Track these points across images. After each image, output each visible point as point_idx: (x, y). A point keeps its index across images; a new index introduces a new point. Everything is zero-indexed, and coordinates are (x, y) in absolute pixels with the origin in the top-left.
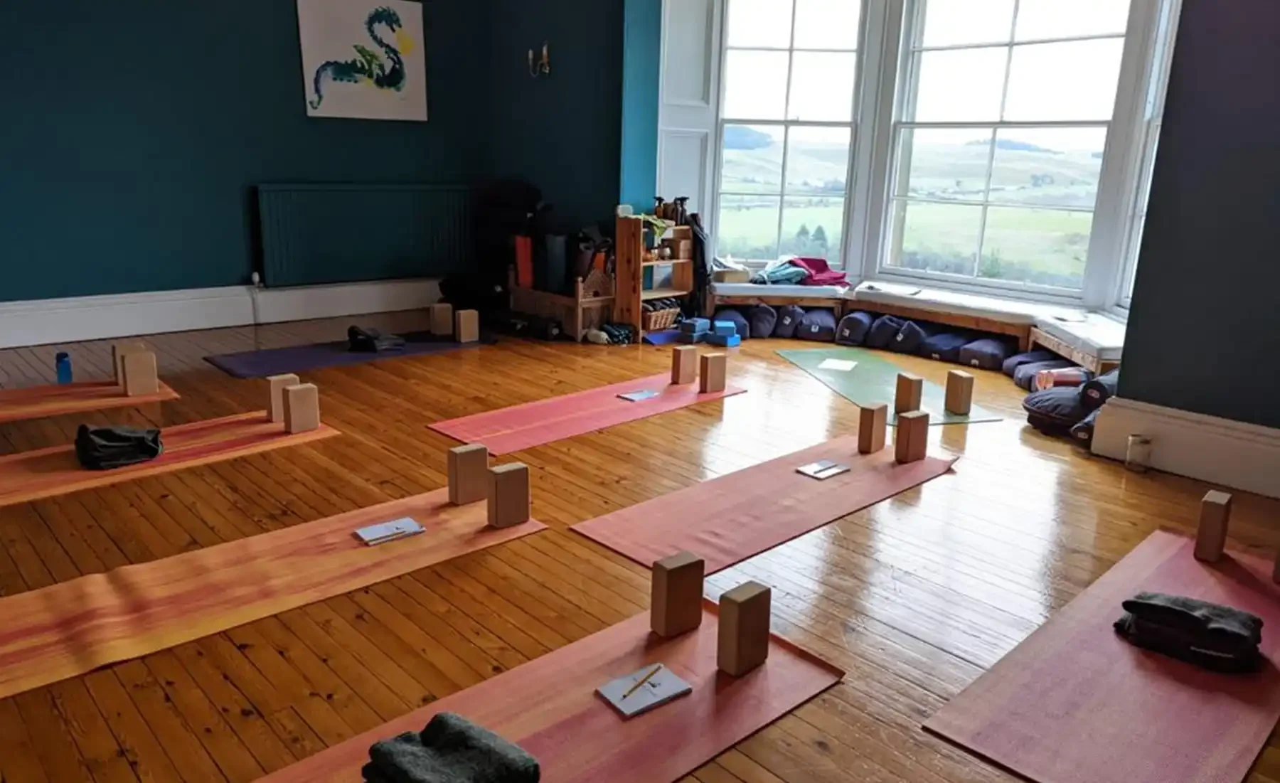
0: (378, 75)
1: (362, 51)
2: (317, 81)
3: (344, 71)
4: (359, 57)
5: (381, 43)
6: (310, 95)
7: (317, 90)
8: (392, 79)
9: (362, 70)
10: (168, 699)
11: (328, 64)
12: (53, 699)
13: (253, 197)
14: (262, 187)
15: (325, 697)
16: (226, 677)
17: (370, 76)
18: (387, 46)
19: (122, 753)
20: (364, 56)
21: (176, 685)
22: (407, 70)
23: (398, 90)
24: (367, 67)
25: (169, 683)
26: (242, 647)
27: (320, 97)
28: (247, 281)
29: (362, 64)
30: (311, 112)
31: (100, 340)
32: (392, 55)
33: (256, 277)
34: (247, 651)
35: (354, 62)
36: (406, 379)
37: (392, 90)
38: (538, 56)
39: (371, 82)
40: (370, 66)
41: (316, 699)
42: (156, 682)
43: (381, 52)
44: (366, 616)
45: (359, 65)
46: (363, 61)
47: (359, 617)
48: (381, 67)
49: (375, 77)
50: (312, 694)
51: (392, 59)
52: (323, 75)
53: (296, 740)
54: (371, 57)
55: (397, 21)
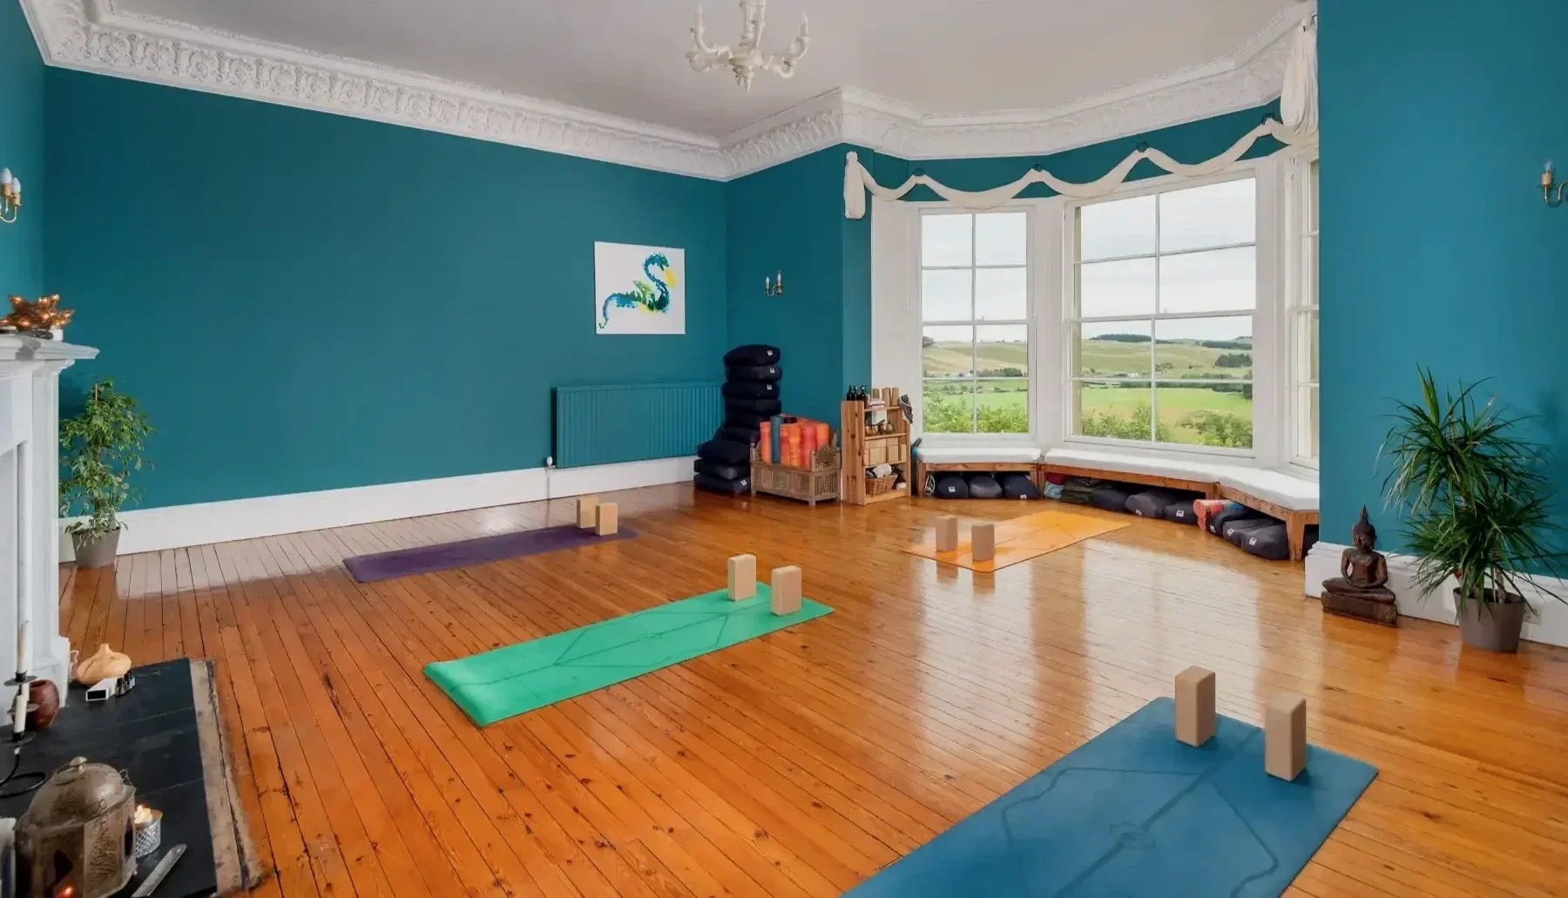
0: (650, 301)
1: (639, 285)
2: (605, 308)
3: (625, 299)
4: (637, 290)
5: (653, 279)
6: (600, 318)
7: (605, 315)
8: (661, 304)
9: (638, 299)
10: (529, 830)
11: (614, 295)
12: (431, 829)
13: (554, 395)
14: (559, 389)
15: (667, 831)
16: (576, 810)
17: (644, 302)
18: (658, 281)
19: (498, 883)
20: (641, 289)
21: (533, 817)
22: (671, 297)
23: (664, 312)
24: (642, 296)
25: (528, 815)
26: (585, 782)
27: (607, 320)
28: (545, 464)
29: (638, 294)
30: (599, 331)
31: (426, 516)
32: (661, 287)
33: (550, 461)
34: (590, 785)
35: (633, 293)
36: (675, 540)
37: (660, 312)
38: (773, 281)
39: (645, 308)
40: (644, 296)
41: (658, 832)
42: (516, 814)
43: (653, 286)
44: (687, 753)
45: (636, 295)
46: (639, 291)
47: (682, 754)
48: (653, 296)
49: (648, 303)
50: (656, 828)
51: (662, 290)
52: (610, 303)
53: (648, 873)
54: (645, 289)
55: (666, 262)
